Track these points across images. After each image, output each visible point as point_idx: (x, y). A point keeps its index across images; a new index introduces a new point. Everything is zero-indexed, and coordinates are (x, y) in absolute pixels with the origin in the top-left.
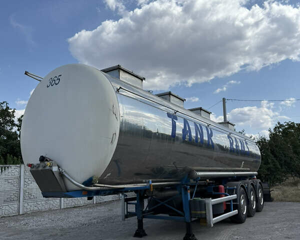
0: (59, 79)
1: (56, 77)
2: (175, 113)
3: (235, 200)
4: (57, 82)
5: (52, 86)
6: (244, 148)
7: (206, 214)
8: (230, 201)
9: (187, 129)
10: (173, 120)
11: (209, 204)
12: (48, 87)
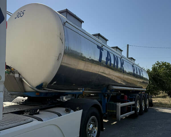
0: (24, 13)
1: (22, 12)
2: (102, 46)
3: (133, 105)
4: (22, 15)
5: (18, 17)
6: (141, 75)
7: (116, 112)
8: (130, 105)
9: (109, 58)
10: (100, 51)
11: (118, 106)
12: (15, 18)
